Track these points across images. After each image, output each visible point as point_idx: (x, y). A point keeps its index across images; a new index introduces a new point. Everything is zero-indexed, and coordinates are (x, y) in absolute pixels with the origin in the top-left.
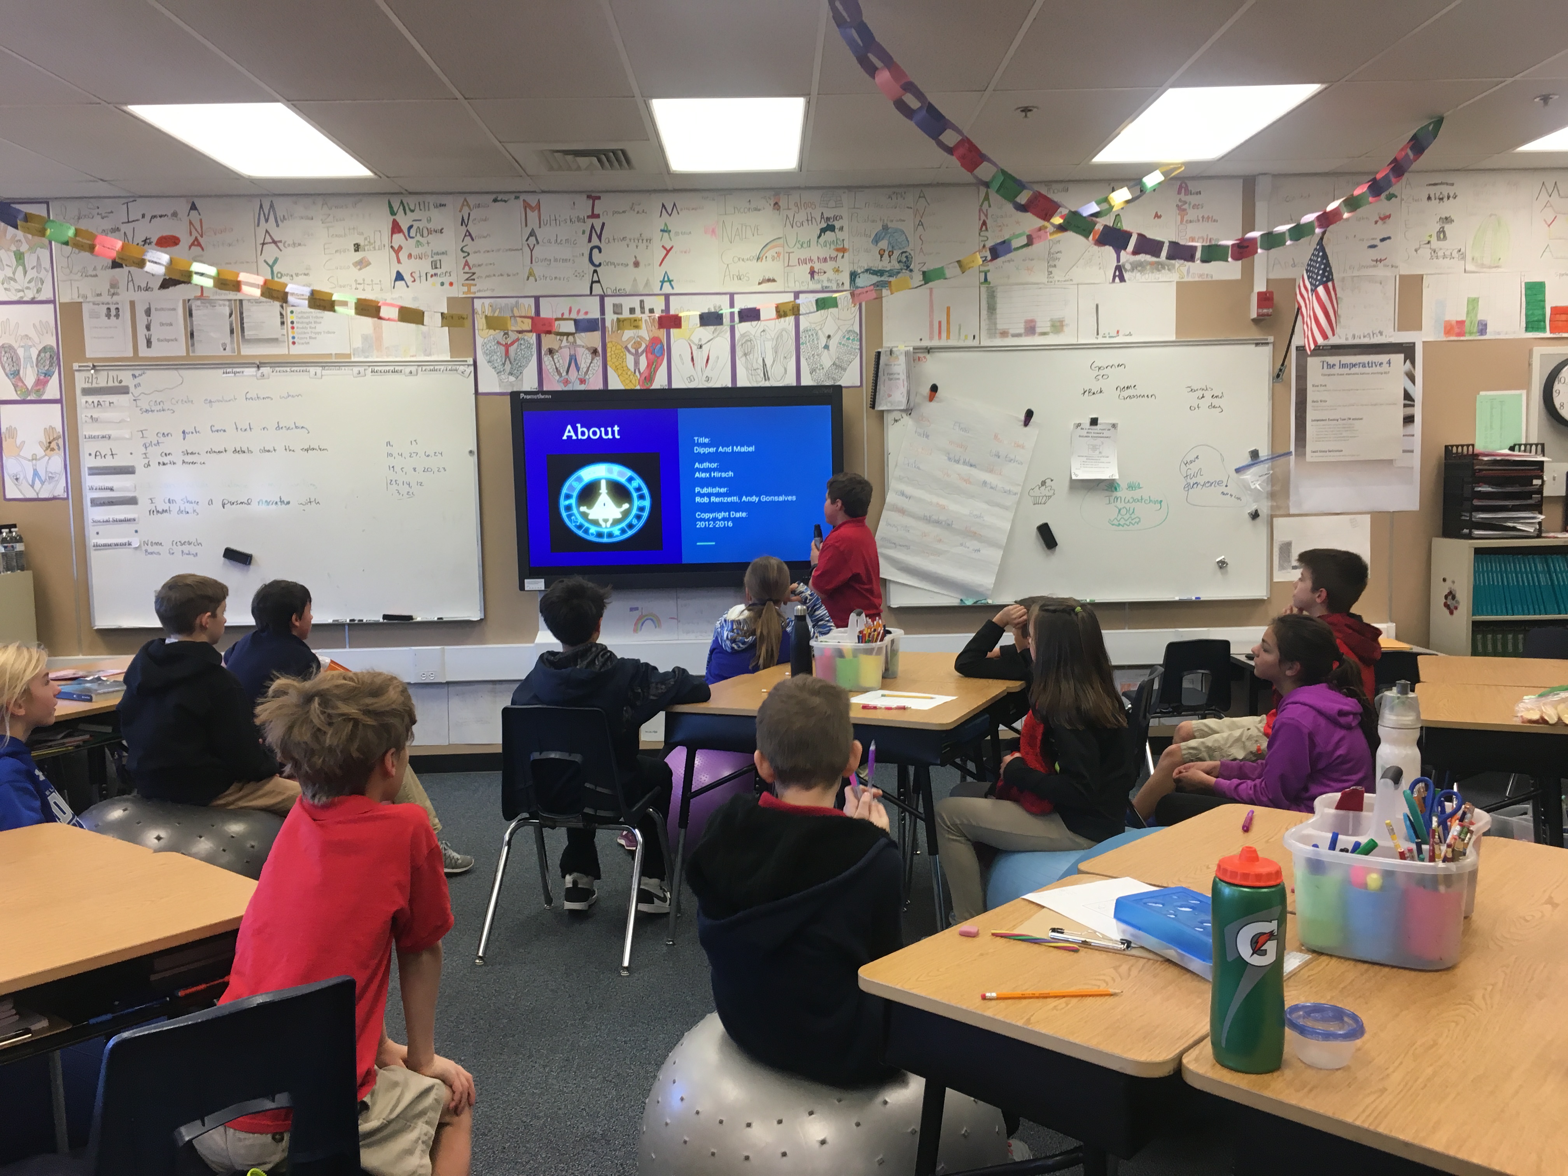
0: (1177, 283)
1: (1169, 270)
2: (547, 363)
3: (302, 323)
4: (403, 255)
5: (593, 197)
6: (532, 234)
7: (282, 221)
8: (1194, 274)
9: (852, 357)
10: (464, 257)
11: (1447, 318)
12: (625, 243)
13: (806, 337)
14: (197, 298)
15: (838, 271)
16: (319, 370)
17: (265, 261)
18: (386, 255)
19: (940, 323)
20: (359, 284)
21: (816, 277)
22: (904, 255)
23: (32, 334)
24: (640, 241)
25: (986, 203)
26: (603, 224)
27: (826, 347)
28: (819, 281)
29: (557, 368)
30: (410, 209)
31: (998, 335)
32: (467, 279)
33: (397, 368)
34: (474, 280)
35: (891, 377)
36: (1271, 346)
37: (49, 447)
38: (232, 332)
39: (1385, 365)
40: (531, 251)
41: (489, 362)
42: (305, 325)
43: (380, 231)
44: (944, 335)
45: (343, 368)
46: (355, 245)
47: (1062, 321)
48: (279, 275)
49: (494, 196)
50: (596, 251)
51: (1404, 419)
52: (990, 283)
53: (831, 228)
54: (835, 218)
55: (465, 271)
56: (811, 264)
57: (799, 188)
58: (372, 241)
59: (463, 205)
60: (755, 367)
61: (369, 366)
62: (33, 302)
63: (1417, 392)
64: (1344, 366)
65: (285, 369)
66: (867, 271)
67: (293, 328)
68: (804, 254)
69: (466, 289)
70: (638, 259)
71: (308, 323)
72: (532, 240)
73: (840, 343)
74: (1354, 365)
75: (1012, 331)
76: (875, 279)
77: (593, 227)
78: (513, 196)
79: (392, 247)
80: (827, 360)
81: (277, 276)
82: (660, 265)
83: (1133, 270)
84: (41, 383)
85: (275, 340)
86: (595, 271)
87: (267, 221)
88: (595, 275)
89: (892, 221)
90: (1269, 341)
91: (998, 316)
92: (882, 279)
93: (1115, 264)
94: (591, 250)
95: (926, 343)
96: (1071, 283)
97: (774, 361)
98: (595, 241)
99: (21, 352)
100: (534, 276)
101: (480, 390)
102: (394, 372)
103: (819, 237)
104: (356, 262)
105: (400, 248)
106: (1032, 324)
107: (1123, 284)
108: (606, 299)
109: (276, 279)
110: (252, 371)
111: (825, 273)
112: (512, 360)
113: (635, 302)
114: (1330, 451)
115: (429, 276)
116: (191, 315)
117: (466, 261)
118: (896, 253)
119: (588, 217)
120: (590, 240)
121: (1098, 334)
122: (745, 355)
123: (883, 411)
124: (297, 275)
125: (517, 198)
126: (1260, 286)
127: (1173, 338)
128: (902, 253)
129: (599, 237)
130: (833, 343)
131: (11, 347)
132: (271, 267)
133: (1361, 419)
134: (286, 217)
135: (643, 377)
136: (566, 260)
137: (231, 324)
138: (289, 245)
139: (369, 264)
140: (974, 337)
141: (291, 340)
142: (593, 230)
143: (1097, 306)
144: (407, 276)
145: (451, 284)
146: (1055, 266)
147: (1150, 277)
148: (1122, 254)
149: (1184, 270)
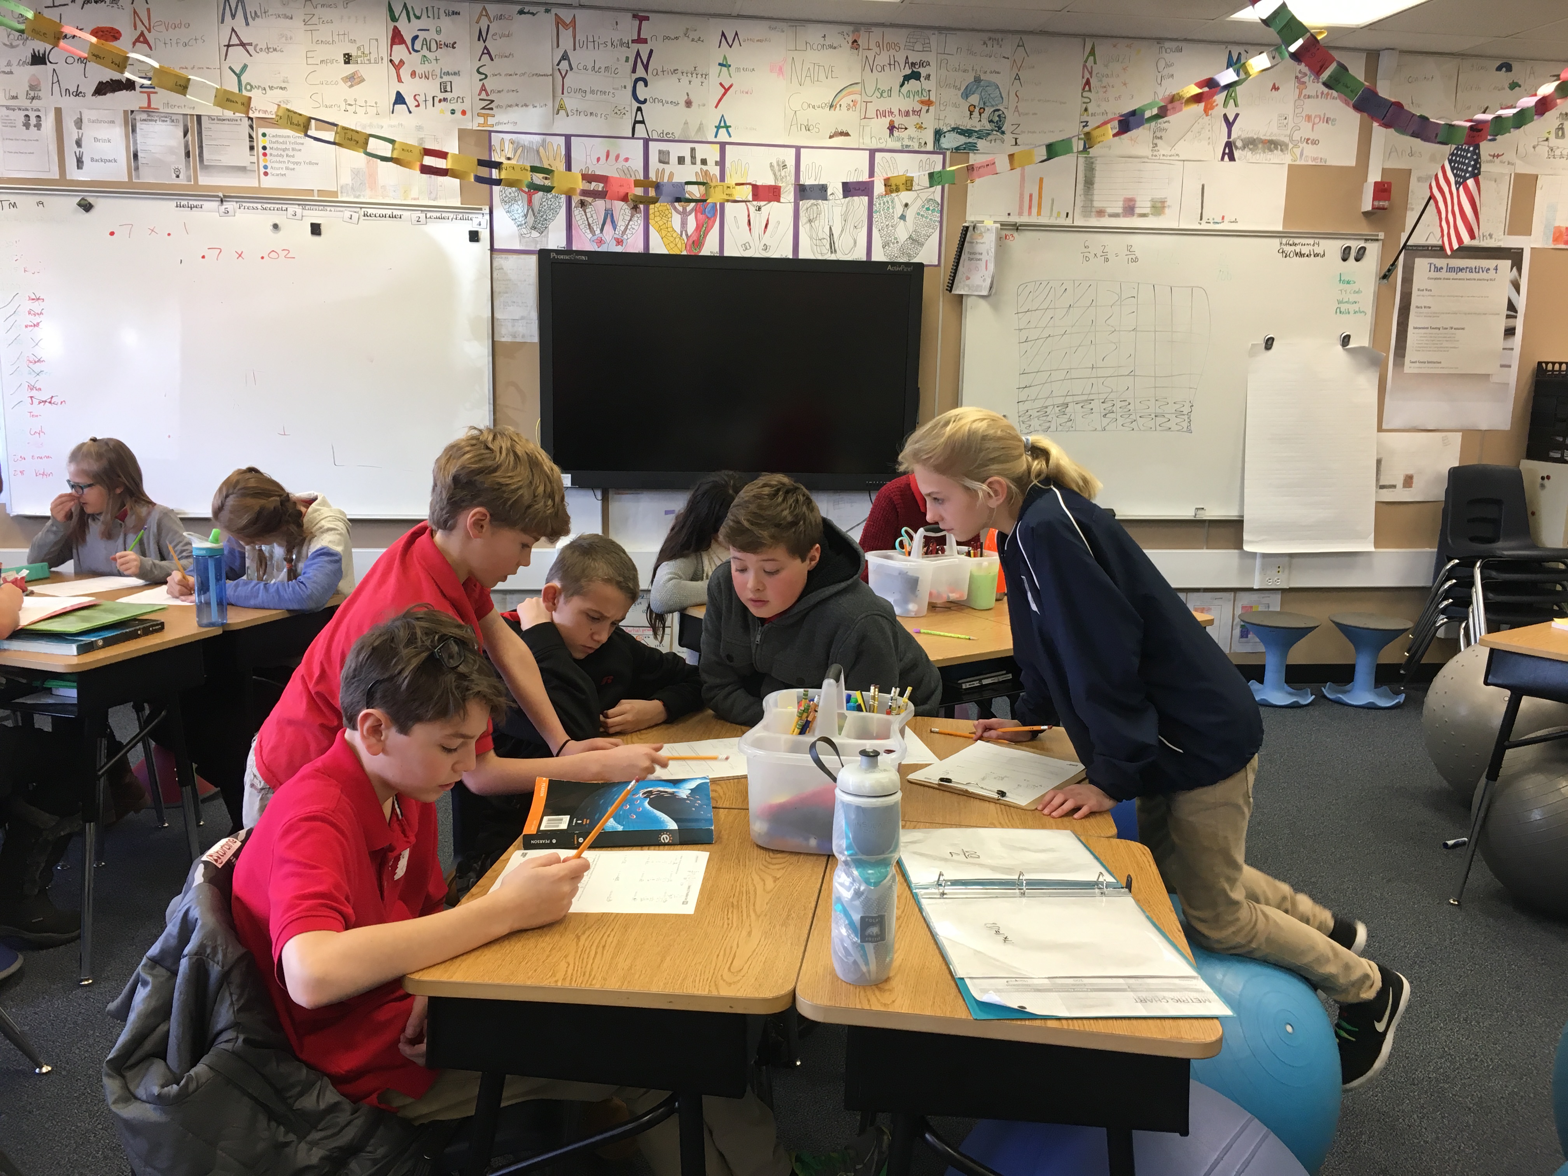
0: (1289, 166)
1: (1282, 150)
2: (578, 218)
3: (277, 149)
4: (405, 72)
5: (640, 18)
6: (565, 57)
7: (254, 19)
8: (1307, 156)
9: (931, 230)
10: (481, 80)
11: (1557, 224)
12: (674, 78)
13: (880, 204)
14: (142, 110)
15: (921, 127)
16: (299, 210)
17: (230, 68)
18: (384, 70)
19: (1031, 196)
20: (350, 105)
21: (896, 133)
22: (997, 113)
24: (694, 75)
25: (1091, 58)
26: (651, 51)
27: (903, 217)
28: (898, 139)
29: (589, 225)
30: (415, 15)
31: (1093, 214)
32: (483, 108)
33: (395, 213)
34: (492, 109)
35: (971, 256)
36: (1380, 243)
38: (188, 154)
39: (1492, 272)
40: (563, 78)
41: (508, 212)
42: (280, 152)
43: (377, 40)
44: (1034, 210)
45: (328, 209)
46: (345, 55)
47: (1164, 202)
48: (249, 87)
49: (519, 8)
50: (640, 84)
51: (1506, 331)
52: (1088, 153)
53: (916, 76)
54: (922, 64)
55: (481, 97)
56: (891, 118)
57: (883, 25)
58: (367, 52)
59: (481, 15)
60: (821, 236)
61: (361, 208)
63: (1521, 303)
64: (1450, 269)
65: (255, 205)
66: (953, 129)
67: (265, 155)
68: (885, 104)
69: (481, 120)
70: (692, 97)
71: (284, 150)
72: (564, 65)
73: (918, 214)
74: (1461, 270)
75: (1110, 210)
76: (962, 140)
77: (638, 54)
78: (542, 9)
79: (391, 61)
80: (902, 233)
81: (246, 88)
82: (716, 107)
83: (1245, 148)
85: (243, 169)
86: (639, 109)
87: (233, 16)
88: (639, 113)
89: (985, 72)
90: (1379, 238)
91: (1095, 192)
92: (970, 140)
93: (1226, 140)
94: (637, 81)
95: (1014, 219)
96: (1177, 158)
97: (842, 231)
98: (640, 72)
100: (566, 110)
101: (496, 247)
102: (392, 217)
103: (902, 86)
104: (346, 77)
105: (402, 62)
106: (1131, 204)
107: (1232, 163)
108: (651, 143)
109: (245, 93)
110: (215, 204)
111: (906, 129)
112: (536, 210)
113: (684, 150)
114: (1428, 362)
115: (437, 100)
116: (134, 130)
117: (483, 85)
118: (988, 110)
119: (633, 41)
120: (634, 71)
121: (1201, 219)
122: (810, 221)
123: (961, 296)
124: (271, 88)
125: (547, 11)
126: (1374, 176)
127: (1280, 229)
128: (995, 111)
129: (646, 67)
130: (910, 213)
132: (239, 76)
133: (1463, 329)
134: (259, 14)
135: (691, 241)
136: (605, 93)
137: (186, 146)
138: (261, 49)
139: (363, 80)
140: (1067, 214)
141: (262, 170)
142: (639, 60)
143: (1203, 186)
144: (409, 99)
145: (464, 113)
146: (1161, 138)
147: (1261, 157)
148: (1233, 128)
149: (1297, 151)
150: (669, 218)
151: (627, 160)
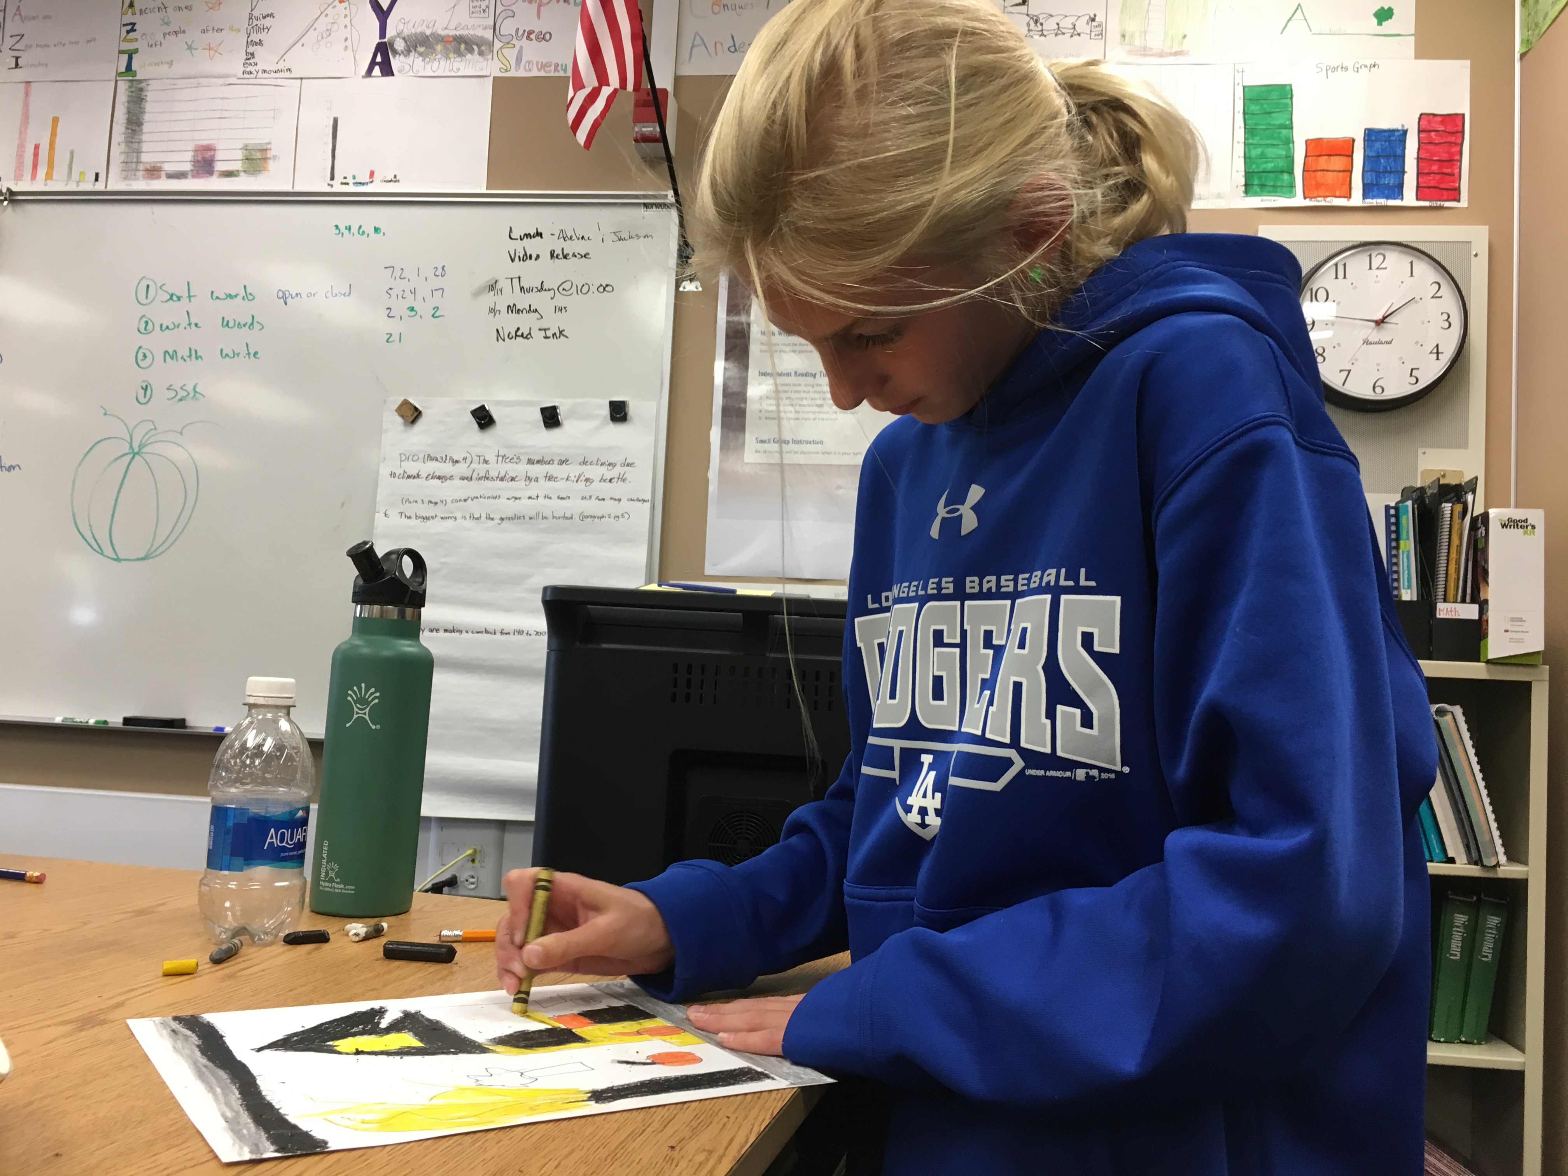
0: (495, 79)
1: (481, 53)
8: (529, 62)
19: (37, 147)
31: (140, 174)
44: (42, 171)
47: (266, 150)
52: (135, 74)
75: (169, 168)
83: (409, 51)
90: (666, 196)
91: (145, 137)
93: (377, 40)
96: (288, 75)
106: (209, 154)
107: (388, 78)
114: (796, 443)
121: (332, 178)
127: (481, 189)
140: (97, 175)
143: (336, 121)
146: (260, 43)
147: (441, 65)
148: (389, 21)
149: (511, 54)
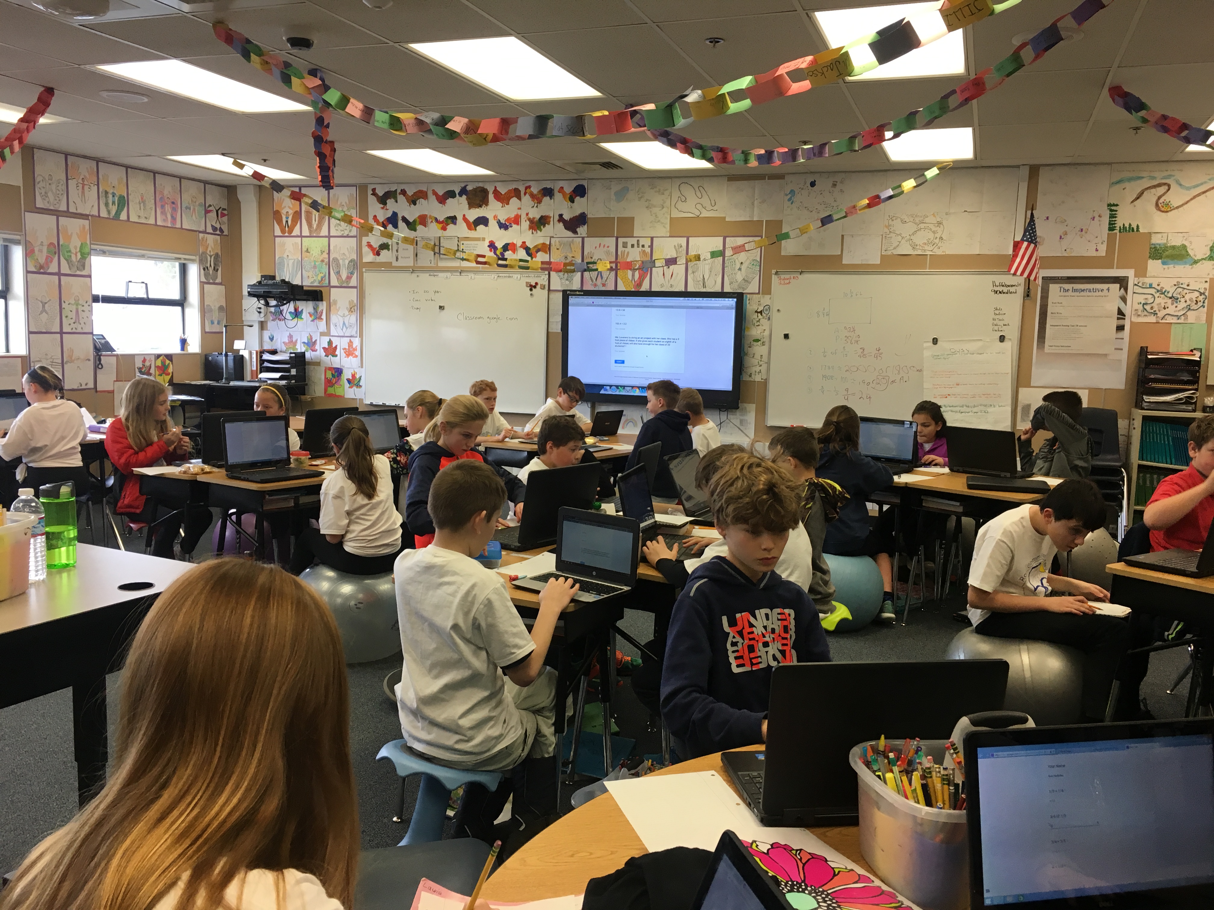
2: (586, 274)
9: (754, 275)
13: (729, 263)
16: (473, 275)
23: (347, 253)
27: (740, 269)
29: (591, 277)
33: (510, 275)
37: (351, 310)
39: (1105, 292)
51: (1117, 327)
60: (699, 279)
61: (497, 273)
62: (348, 236)
63: (1128, 310)
64: (1075, 290)
65: (457, 274)
73: (748, 267)
74: (1083, 291)
80: (739, 277)
84: (349, 278)
97: (709, 277)
99: (341, 262)
101: (550, 290)
102: (509, 277)
108: (619, 239)
110: (444, 274)
113: (634, 241)
114: (1061, 346)
122: (693, 272)
130: (744, 267)
131: (337, 259)
133: (1085, 326)
135: (637, 284)
150: (627, 274)
151: (608, 247)
